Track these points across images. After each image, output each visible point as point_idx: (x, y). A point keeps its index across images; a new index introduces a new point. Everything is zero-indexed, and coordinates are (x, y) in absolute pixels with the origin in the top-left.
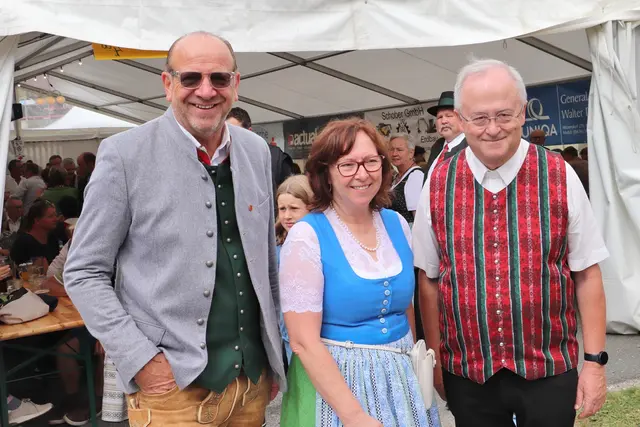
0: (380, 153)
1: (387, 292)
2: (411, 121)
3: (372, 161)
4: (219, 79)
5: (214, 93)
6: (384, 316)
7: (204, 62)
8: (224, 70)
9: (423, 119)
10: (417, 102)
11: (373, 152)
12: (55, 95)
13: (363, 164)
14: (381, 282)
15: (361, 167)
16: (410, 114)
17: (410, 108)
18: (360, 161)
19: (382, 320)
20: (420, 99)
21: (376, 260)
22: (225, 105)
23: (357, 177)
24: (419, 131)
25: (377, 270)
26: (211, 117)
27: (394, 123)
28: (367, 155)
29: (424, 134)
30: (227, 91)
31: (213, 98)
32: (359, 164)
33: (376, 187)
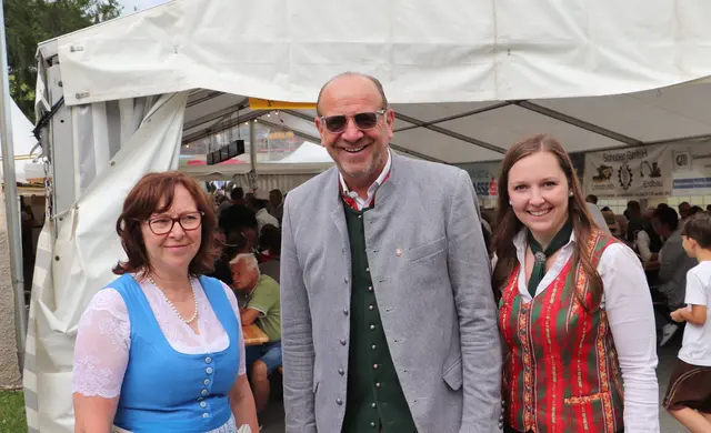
0: (200, 209)
1: (209, 370)
2: (633, 164)
3: (191, 217)
4: (365, 120)
5: (361, 135)
6: (205, 398)
7: (347, 104)
8: (368, 110)
9: (646, 162)
10: (641, 144)
11: (191, 208)
12: (285, 130)
13: (178, 220)
14: (203, 357)
15: (177, 224)
16: (632, 156)
17: (632, 150)
18: (175, 217)
19: (203, 404)
20: (644, 140)
21: (197, 332)
22: (375, 146)
23: (171, 235)
24: (642, 175)
25: (198, 344)
26: (361, 160)
27: (616, 166)
28: (183, 210)
29: (647, 178)
30: (375, 131)
31: (360, 140)
32: (174, 221)
33: (195, 248)
